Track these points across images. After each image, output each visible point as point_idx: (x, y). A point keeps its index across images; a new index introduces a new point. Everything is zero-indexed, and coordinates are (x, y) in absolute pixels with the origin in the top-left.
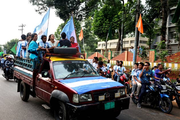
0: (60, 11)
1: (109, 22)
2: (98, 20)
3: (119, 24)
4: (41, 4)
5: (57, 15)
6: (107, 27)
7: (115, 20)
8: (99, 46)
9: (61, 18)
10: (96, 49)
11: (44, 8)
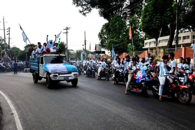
0: (104, 10)
1: (160, 17)
2: (148, 15)
3: (171, 18)
4: (85, 5)
5: (101, 14)
6: (158, 23)
7: (168, 14)
8: (146, 45)
9: (105, 18)
10: (143, 48)
11: (88, 8)
